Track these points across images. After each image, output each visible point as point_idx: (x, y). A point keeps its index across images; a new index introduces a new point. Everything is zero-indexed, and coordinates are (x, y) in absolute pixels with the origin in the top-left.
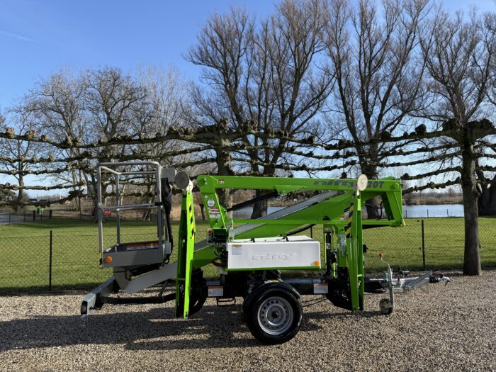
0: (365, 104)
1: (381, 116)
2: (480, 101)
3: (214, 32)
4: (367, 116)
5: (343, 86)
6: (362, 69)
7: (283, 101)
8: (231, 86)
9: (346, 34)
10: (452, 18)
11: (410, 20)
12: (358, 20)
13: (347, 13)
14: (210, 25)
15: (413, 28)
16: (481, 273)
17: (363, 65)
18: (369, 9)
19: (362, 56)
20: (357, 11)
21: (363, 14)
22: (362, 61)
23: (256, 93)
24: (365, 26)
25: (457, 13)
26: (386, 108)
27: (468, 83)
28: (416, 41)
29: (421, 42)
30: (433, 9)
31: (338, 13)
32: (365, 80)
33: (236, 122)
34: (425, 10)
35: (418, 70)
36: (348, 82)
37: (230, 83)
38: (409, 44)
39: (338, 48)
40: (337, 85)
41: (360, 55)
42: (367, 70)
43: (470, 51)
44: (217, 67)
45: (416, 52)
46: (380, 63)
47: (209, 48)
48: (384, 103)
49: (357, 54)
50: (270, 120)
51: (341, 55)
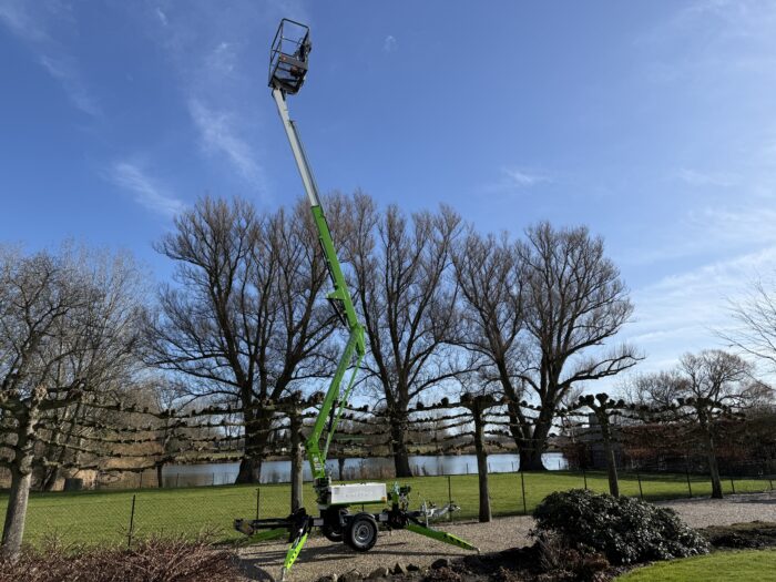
0: (393, 326)
1: (411, 342)
2: (514, 333)
3: (203, 221)
4: (396, 341)
5: (367, 301)
6: (390, 285)
7: (291, 313)
8: (220, 291)
9: (372, 241)
10: (485, 240)
11: (441, 239)
12: (385, 230)
13: (373, 218)
14: (200, 213)
15: (444, 248)
16: (491, 520)
17: (390, 280)
18: (397, 220)
19: (390, 271)
20: (384, 218)
21: (391, 226)
22: (390, 275)
23: (256, 303)
24: (393, 239)
25: (489, 236)
26: (417, 333)
27: (503, 311)
28: (449, 261)
29: (455, 262)
30: (465, 230)
31: (363, 216)
32: (393, 297)
33: (224, 339)
34: (457, 229)
35: (451, 293)
36: (372, 297)
37: (219, 287)
38: (441, 263)
39: (361, 257)
40: (360, 302)
41: (388, 268)
42: (395, 286)
43: (502, 279)
44: (203, 265)
45: (449, 271)
46: (409, 281)
47: (191, 237)
48: (414, 328)
49: (383, 266)
50: (270, 335)
51: (366, 265)
